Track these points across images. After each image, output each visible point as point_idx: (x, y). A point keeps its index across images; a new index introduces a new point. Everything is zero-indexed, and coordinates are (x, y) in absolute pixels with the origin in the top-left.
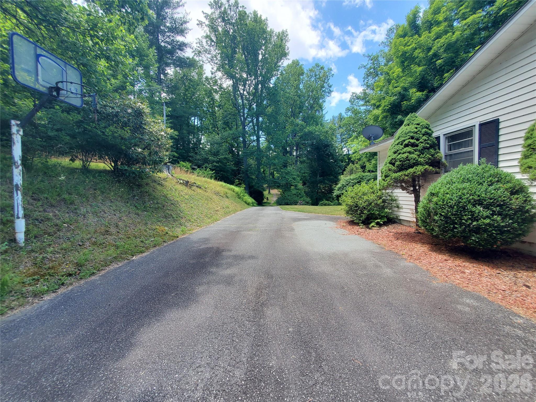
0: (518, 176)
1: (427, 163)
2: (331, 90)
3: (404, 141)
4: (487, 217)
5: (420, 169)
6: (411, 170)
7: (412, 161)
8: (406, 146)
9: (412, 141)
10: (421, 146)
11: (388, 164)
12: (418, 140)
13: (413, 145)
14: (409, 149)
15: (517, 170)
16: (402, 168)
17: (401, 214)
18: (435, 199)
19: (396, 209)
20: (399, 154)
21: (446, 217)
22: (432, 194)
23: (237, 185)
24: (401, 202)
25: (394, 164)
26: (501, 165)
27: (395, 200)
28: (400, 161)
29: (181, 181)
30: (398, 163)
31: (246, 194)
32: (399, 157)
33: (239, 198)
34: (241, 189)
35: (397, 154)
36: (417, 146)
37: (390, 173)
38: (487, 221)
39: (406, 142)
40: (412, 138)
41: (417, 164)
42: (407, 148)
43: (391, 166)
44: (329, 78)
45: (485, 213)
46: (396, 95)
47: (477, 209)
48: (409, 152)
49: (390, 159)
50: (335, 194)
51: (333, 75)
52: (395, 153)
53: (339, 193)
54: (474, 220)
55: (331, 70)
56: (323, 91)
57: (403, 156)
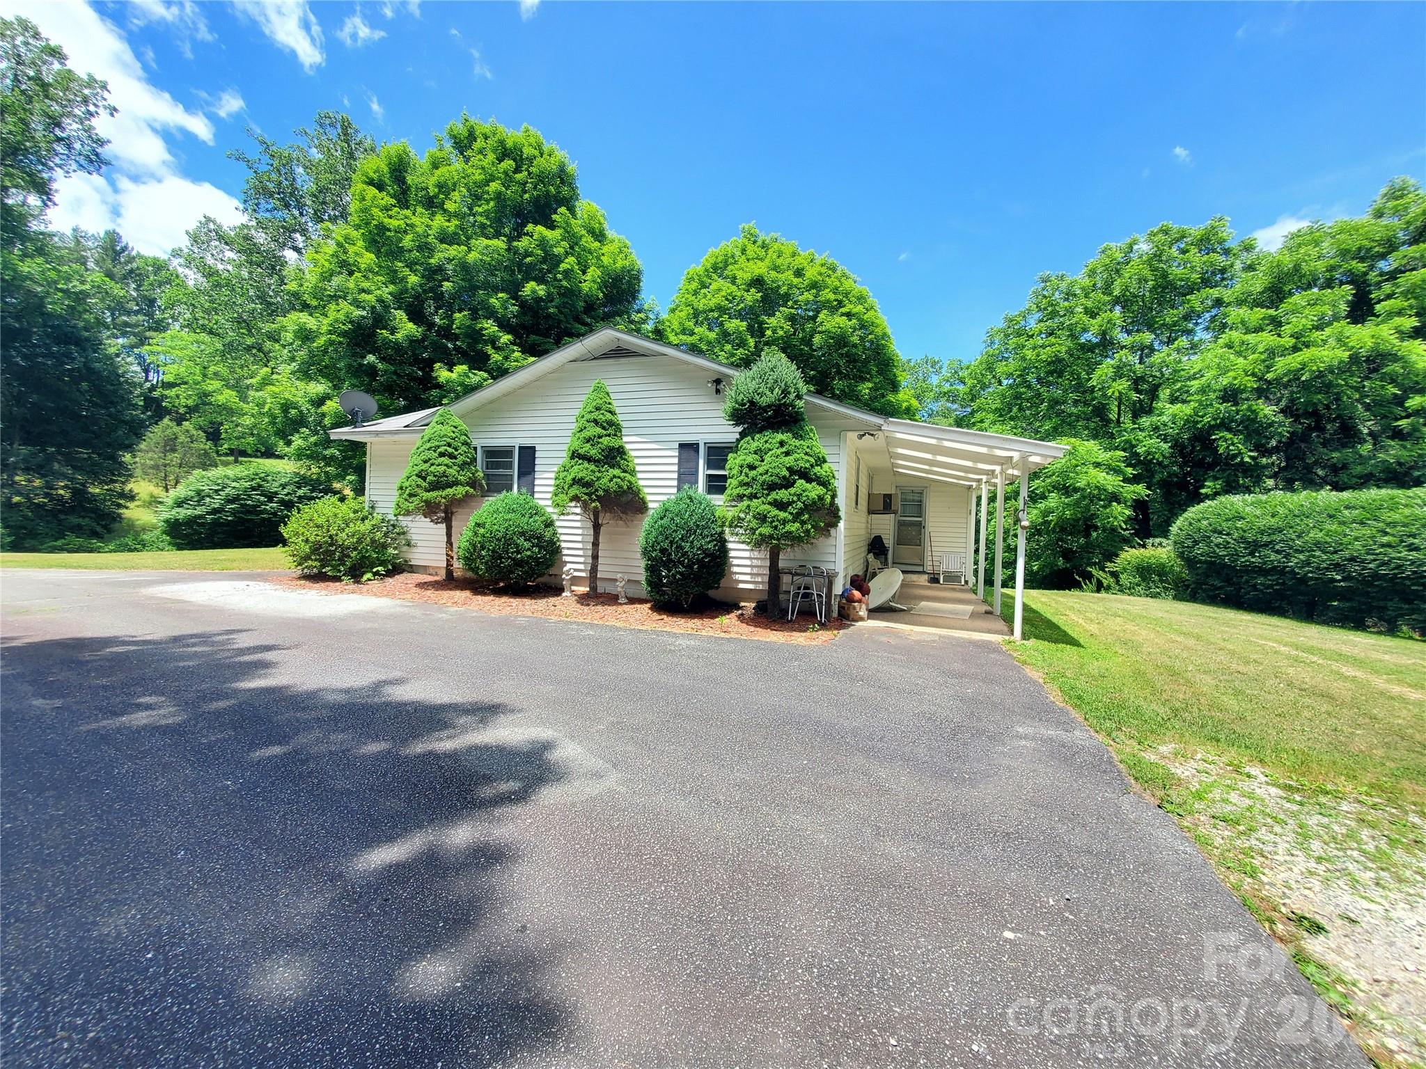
0: (550, 510)
1: (468, 484)
3: (439, 447)
4: (529, 549)
5: (460, 491)
6: (449, 491)
7: (451, 479)
8: (442, 455)
9: (450, 450)
10: (460, 459)
11: (414, 477)
12: (456, 450)
13: (452, 456)
14: (446, 460)
15: (549, 503)
16: (435, 486)
17: (416, 556)
18: (482, 531)
19: (405, 549)
20: (432, 465)
21: (493, 551)
22: (478, 525)
24: (414, 537)
25: (424, 479)
26: (536, 496)
27: (404, 533)
28: (435, 476)
30: (430, 478)
32: (432, 469)
35: (428, 464)
36: (456, 458)
37: (419, 491)
38: (529, 553)
39: (442, 449)
40: (449, 445)
41: (456, 483)
42: (442, 459)
43: (420, 481)
44: (92, 108)
45: (527, 545)
46: (364, 308)
47: (521, 541)
48: (446, 465)
49: (417, 469)
50: (166, 516)
51: (115, 110)
52: (425, 462)
53: (183, 513)
54: (518, 552)
55: (104, 87)
56: (59, 140)
57: (438, 468)
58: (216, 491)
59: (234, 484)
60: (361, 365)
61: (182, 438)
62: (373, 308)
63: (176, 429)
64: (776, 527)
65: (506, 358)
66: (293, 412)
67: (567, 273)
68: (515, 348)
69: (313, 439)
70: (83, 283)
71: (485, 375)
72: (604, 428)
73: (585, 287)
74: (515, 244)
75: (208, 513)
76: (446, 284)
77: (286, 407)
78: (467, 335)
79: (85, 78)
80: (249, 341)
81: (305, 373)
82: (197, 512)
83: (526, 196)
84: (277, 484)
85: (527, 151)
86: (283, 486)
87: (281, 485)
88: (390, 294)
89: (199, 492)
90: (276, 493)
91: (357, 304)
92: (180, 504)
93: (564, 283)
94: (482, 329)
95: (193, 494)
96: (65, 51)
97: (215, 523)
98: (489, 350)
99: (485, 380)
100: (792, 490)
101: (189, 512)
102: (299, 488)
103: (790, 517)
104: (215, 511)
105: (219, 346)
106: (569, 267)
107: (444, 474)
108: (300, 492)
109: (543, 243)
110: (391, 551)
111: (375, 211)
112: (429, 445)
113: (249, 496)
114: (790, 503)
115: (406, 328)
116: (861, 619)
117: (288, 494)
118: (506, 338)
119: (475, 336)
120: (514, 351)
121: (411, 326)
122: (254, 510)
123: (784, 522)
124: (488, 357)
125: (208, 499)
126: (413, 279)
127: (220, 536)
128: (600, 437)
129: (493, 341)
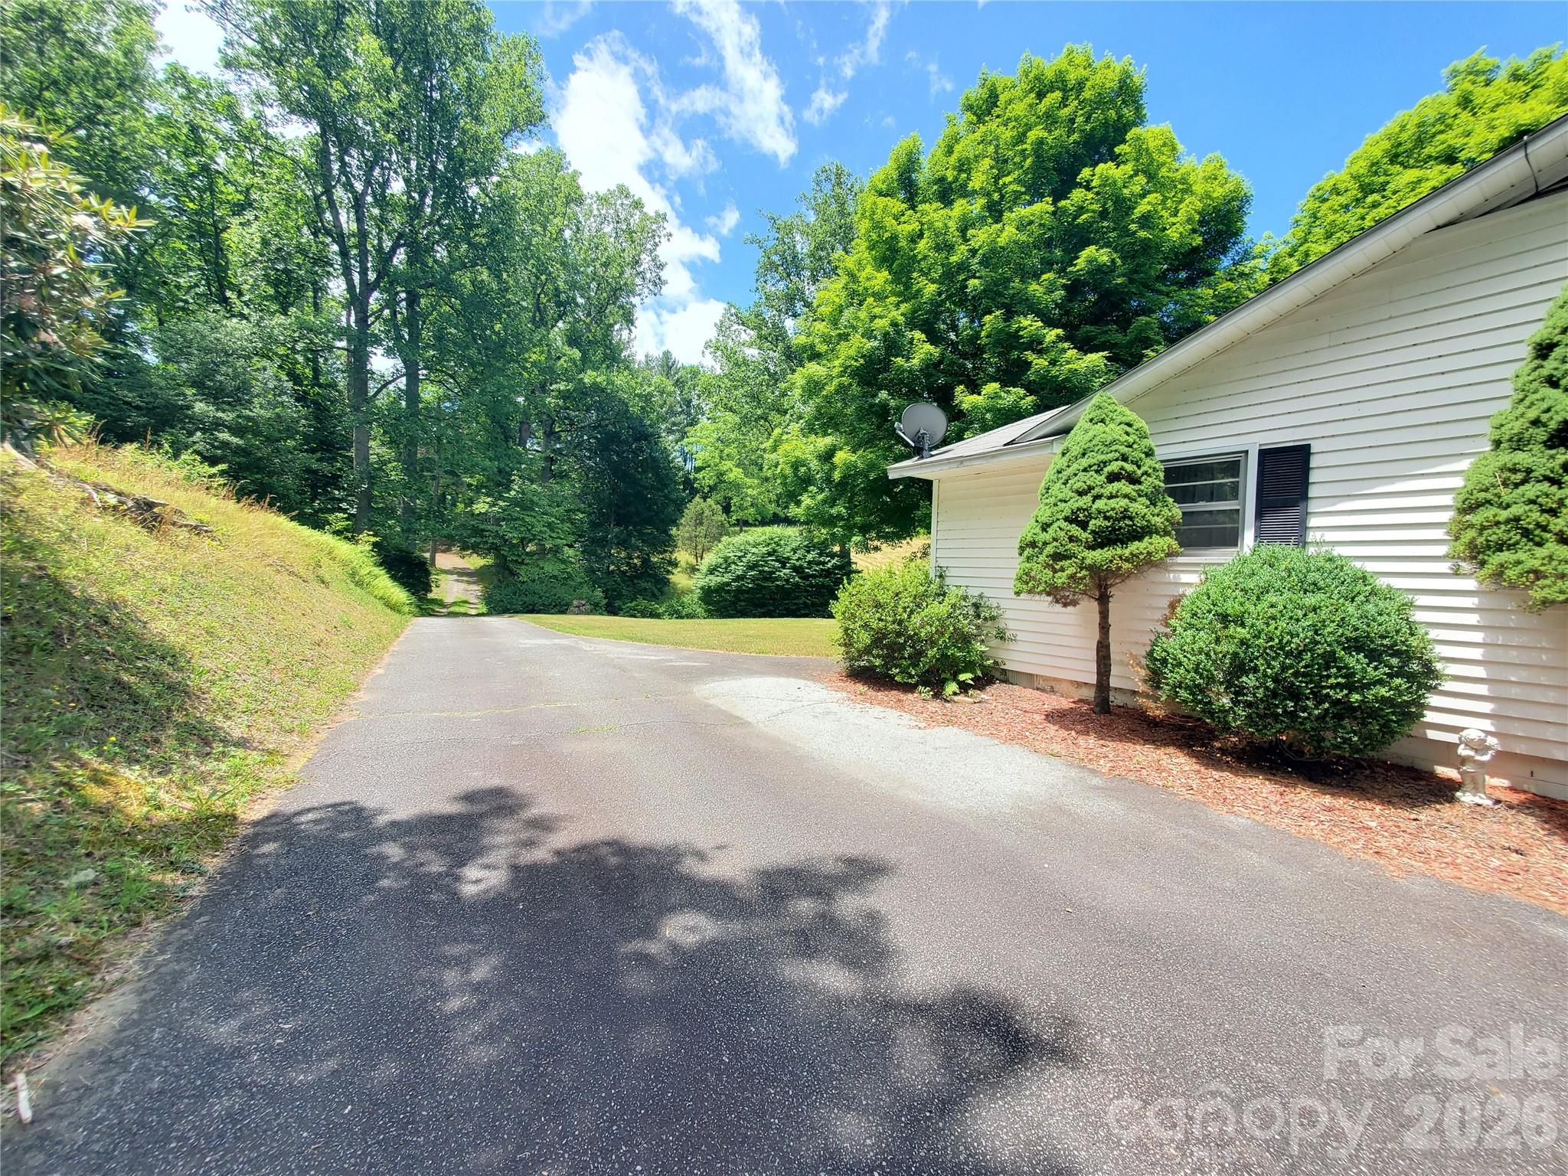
2: (663, 278)
3: (1105, 463)
7: (1138, 522)
8: (1113, 478)
9: (1129, 467)
10: (1147, 484)
11: (1061, 524)
12: (1138, 465)
13: (1133, 480)
14: (1123, 486)
16: (1104, 539)
17: (1012, 656)
19: (995, 642)
20: (1097, 498)
21: (1276, 680)
25: (1084, 526)
27: (993, 618)
28: (1106, 518)
30: (1095, 523)
31: (381, 572)
32: (1100, 504)
33: (359, 584)
35: (1088, 498)
36: (1140, 483)
37: (1074, 548)
39: (1114, 467)
40: (1124, 458)
41: (1147, 530)
42: (1116, 485)
43: (1075, 530)
44: (657, 239)
46: (876, 338)
47: (1356, 661)
48: (1126, 496)
49: (1067, 509)
50: (701, 583)
52: (1081, 493)
53: (715, 580)
54: (1351, 687)
56: (639, 274)
57: (1113, 503)
58: (740, 557)
59: (754, 550)
60: (872, 406)
61: (707, 513)
62: (887, 334)
63: (703, 505)
65: (1053, 363)
66: (803, 469)
67: (1146, 221)
68: (1066, 345)
69: (820, 497)
70: (650, 385)
71: (1022, 392)
73: (1173, 234)
74: (1062, 203)
75: (734, 580)
76: (973, 283)
77: (796, 465)
78: (998, 343)
80: (759, 412)
81: (810, 429)
82: (725, 580)
83: (1075, 136)
84: (789, 549)
85: (1072, 77)
86: (794, 551)
87: (793, 549)
88: (902, 315)
89: (726, 559)
90: (788, 558)
91: (869, 334)
92: (712, 571)
93: (1142, 234)
94: (1019, 329)
95: (721, 561)
96: (643, 201)
97: (739, 590)
98: (1030, 356)
99: (1022, 399)
101: (719, 579)
102: (808, 552)
104: (739, 578)
105: (737, 419)
106: (1149, 207)
108: (810, 557)
109: (1106, 189)
110: (979, 647)
111: (889, 222)
112: (1084, 462)
113: (766, 562)
115: (923, 350)
117: (799, 559)
118: (1052, 334)
119: (1009, 341)
120: (1064, 351)
121: (928, 347)
122: (769, 577)
124: (1028, 365)
125: (733, 566)
126: (931, 289)
127: (743, 603)
129: (1036, 345)
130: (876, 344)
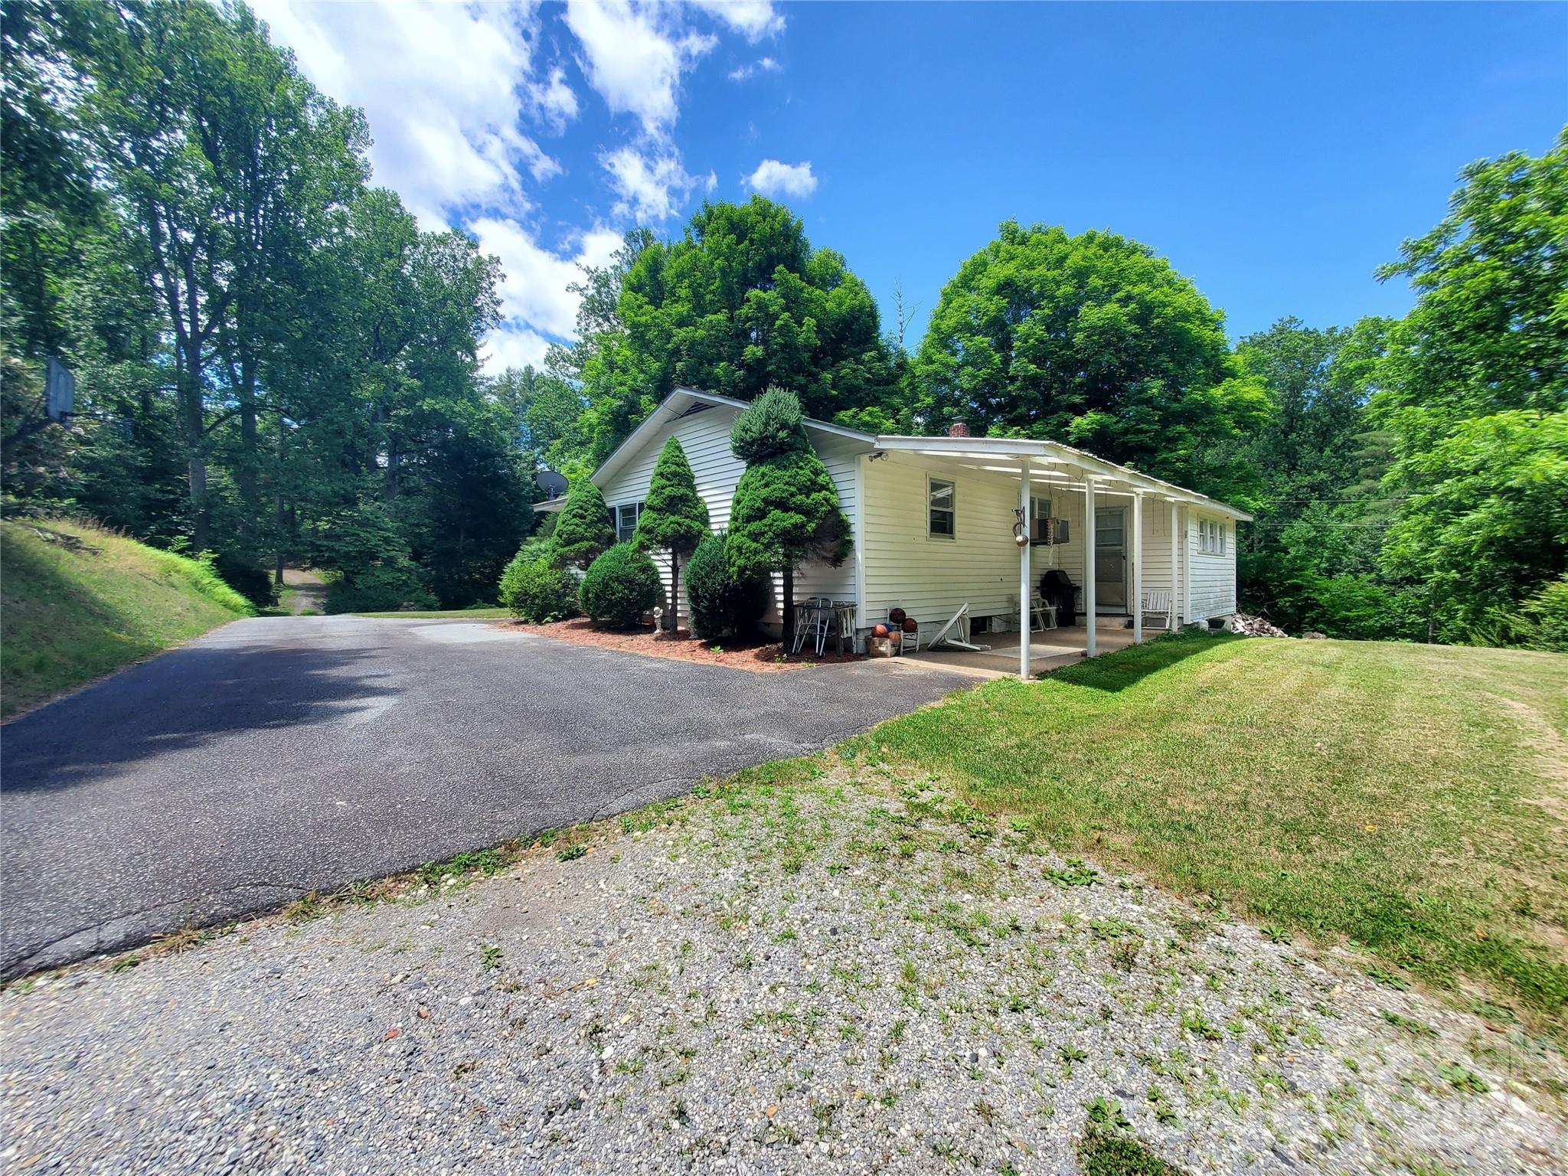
1: (594, 539)
5: (585, 544)
6: (577, 546)
7: (578, 536)
8: (575, 516)
9: (580, 511)
10: (587, 521)
11: (556, 536)
12: (586, 511)
13: (582, 517)
14: (576, 521)
16: (567, 543)
23: (180, 552)
28: (567, 534)
29: (49, 536)
30: (564, 536)
31: (217, 581)
33: (202, 590)
34: (201, 563)
36: (585, 518)
39: (575, 512)
40: (581, 508)
41: (583, 539)
43: (558, 539)
44: (492, 279)
45: (620, 587)
48: (576, 524)
49: (558, 529)
51: (505, 276)
52: (563, 523)
55: (498, 261)
57: (569, 528)
64: (748, 558)
67: (782, 330)
72: (668, 479)
73: (802, 338)
74: (736, 312)
79: (487, 259)
83: (750, 264)
85: (751, 220)
91: (616, 396)
93: (780, 339)
100: (765, 521)
103: (762, 547)
106: (783, 322)
107: (573, 532)
109: (762, 306)
110: (568, 599)
111: (631, 312)
112: (567, 509)
114: (763, 534)
116: (883, 655)
123: (756, 552)
128: (663, 488)
130: (622, 403)
